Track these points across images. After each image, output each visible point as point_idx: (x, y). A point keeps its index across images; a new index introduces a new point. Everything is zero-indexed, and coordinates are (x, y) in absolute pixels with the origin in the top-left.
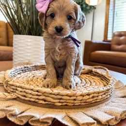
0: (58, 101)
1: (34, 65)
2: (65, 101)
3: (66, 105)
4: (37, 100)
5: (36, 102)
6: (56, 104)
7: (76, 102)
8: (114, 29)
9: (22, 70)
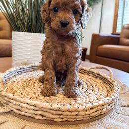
0: (58, 117)
1: (30, 65)
2: (65, 117)
3: (67, 121)
4: (34, 116)
5: (32, 118)
6: (55, 120)
7: (78, 117)
8: (124, 21)
9: (18, 72)
